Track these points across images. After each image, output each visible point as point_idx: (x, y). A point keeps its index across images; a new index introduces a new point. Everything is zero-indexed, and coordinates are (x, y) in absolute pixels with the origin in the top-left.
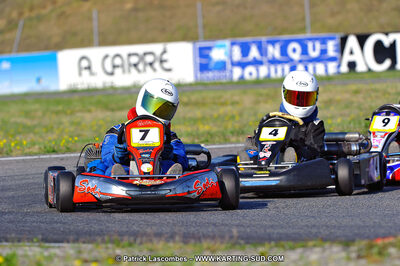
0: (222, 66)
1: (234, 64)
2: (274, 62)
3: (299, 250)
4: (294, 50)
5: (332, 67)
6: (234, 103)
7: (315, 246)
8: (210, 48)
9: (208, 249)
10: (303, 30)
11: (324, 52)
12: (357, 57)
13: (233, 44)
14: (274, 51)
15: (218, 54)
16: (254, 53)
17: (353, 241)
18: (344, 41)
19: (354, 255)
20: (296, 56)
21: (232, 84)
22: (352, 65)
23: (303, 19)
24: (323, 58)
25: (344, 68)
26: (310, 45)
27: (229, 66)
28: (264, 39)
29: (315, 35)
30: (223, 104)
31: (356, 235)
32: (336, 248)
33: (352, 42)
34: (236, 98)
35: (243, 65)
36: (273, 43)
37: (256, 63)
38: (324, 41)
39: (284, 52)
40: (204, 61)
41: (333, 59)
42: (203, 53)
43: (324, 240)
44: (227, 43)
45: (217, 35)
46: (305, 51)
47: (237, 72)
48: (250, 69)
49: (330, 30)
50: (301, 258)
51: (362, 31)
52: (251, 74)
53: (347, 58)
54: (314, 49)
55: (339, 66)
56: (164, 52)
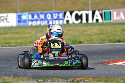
0: (25, 21)
1: (29, 20)
2: (42, 20)
4: (49, 16)
5: (61, 22)
6: (29, 33)
8: (21, 15)
9: (21, 80)
10: (52, 10)
11: (58, 17)
12: (69, 19)
13: (29, 14)
14: (42, 16)
15: (24, 17)
16: (36, 17)
17: (68, 78)
18: (65, 13)
20: (49, 18)
21: (28, 27)
22: (68, 21)
23: (52, 6)
24: (58, 19)
25: (65, 22)
27: (27, 21)
28: (39, 12)
29: (56, 11)
30: (26, 33)
31: (69, 76)
33: (68, 14)
34: (30, 31)
35: (32, 21)
36: (42, 14)
37: (36, 20)
38: (58, 13)
39: (45, 17)
40: (20, 19)
41: (61, 19)
42: (19, 17)
43: (59, 78)
44: (27, 13)
45: (24, 11)
46: (52, 17)
47: (30, 23)
48: (34, 22)
51: (71, 10)
52: (34, 24)
53: (66, 19)
54: (55, 16)
55: (63, 22)
56: (7, 16)
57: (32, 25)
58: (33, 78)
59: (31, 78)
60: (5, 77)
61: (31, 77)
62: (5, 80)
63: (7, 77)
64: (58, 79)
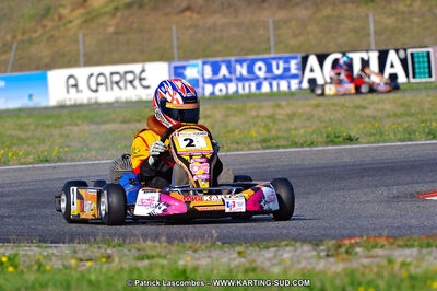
0: (195, 83)
1: (205, 81)
2: (241, 79)
3: (273, 249)
4: (260, 69)
5: (294, 84)
6: (206, 117)
7: (287, 245)
8: (184, 67)
9: (191, 248)
10: (268, 50)
11: (287, 70)
12: (317, 74)
13: (204, 63)
14: (242, 70)
15: (191, 73)
16: (224, 71)
17: (321, 241)
18: (305, 60)
19: (323, 254)
20: (261, 74)
22: (313, 82)
23: (268, 40)
24: (286, 75)
25: (305, 85)
26: (274, 64)
27: (201, 83)
28: (233, 59)
29: (278, 55)
31: (323, 235)
32: (307, 248)
33: (313, 61)
35: (213, 82)
36: (240, 62)
37: (226, 80)
38: (287, 60)
39: (250, 70)
41: (295, 76)
42: (178, 72)
43: (295, 240)
44: (200, 62)
45: (190, 55)
46: (269, 70)
47: (208, 89)
48: (220, 86)
49: (293, 50)
50: (275, 257)
51: (320, 51)
52: (221, 90)
53: (308, 75)
54: (278, 68)
55: (301, 83)
56: (143, 71)
57: (213, 93)
58: (223, 243)
59: (219, 243)
60: (145, 242)
61: (219, 239)
62: (144, 250)
63: (149, 243)
64: (292, 243)
